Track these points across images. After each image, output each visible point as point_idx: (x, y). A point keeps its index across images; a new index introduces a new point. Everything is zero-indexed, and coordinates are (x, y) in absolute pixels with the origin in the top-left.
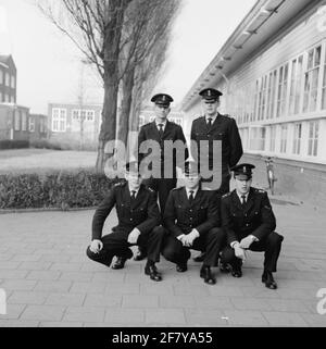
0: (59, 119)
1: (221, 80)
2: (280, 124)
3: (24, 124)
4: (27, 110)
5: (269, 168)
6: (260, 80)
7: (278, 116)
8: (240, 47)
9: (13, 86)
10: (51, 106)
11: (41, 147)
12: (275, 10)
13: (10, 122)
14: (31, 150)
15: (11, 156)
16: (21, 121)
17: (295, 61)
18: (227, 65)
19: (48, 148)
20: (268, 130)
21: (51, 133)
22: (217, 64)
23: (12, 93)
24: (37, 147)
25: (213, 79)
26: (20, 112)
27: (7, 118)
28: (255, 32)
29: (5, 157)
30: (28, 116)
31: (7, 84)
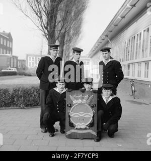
0: (31, 62)
1: (108, 42)
2: (137, 63)
3: (15, 64)
4: (17, 57)
5: (132, 85)
6: (127, 41)
7: (136, 59)
8: (117, 25)
9: (11, 47)
10: (28, 55)
11: (22, 75)
12: (134, 5)
13: (9, 63)
14: (17, 76)
15: (5, 79)
16: (14, 63)
17: (145, 31)
18: (110, 35)
19: (25, 75)
20: (131, 65)
21: (27, 68)
22: (105, 34)
23: (10, 50)
24: (20, 75)
25: (103, 42)
26: (13, 58)
27: (8, 61)
28: (124, 17)
29: (3, 79)
30: (17, 60)
31: (8, 46)
